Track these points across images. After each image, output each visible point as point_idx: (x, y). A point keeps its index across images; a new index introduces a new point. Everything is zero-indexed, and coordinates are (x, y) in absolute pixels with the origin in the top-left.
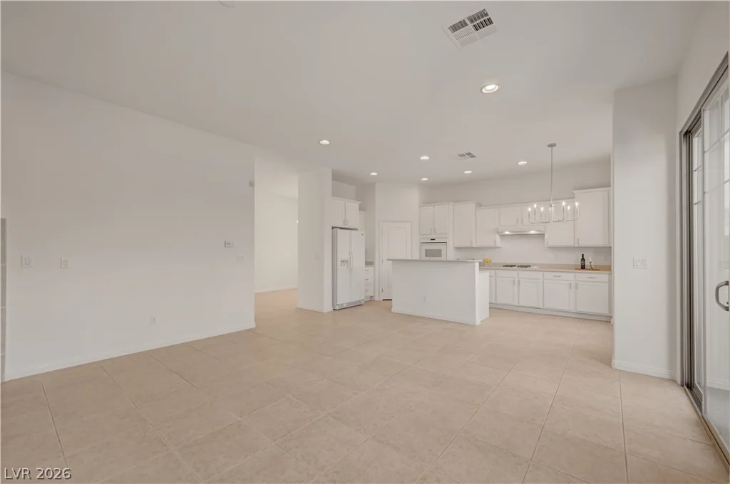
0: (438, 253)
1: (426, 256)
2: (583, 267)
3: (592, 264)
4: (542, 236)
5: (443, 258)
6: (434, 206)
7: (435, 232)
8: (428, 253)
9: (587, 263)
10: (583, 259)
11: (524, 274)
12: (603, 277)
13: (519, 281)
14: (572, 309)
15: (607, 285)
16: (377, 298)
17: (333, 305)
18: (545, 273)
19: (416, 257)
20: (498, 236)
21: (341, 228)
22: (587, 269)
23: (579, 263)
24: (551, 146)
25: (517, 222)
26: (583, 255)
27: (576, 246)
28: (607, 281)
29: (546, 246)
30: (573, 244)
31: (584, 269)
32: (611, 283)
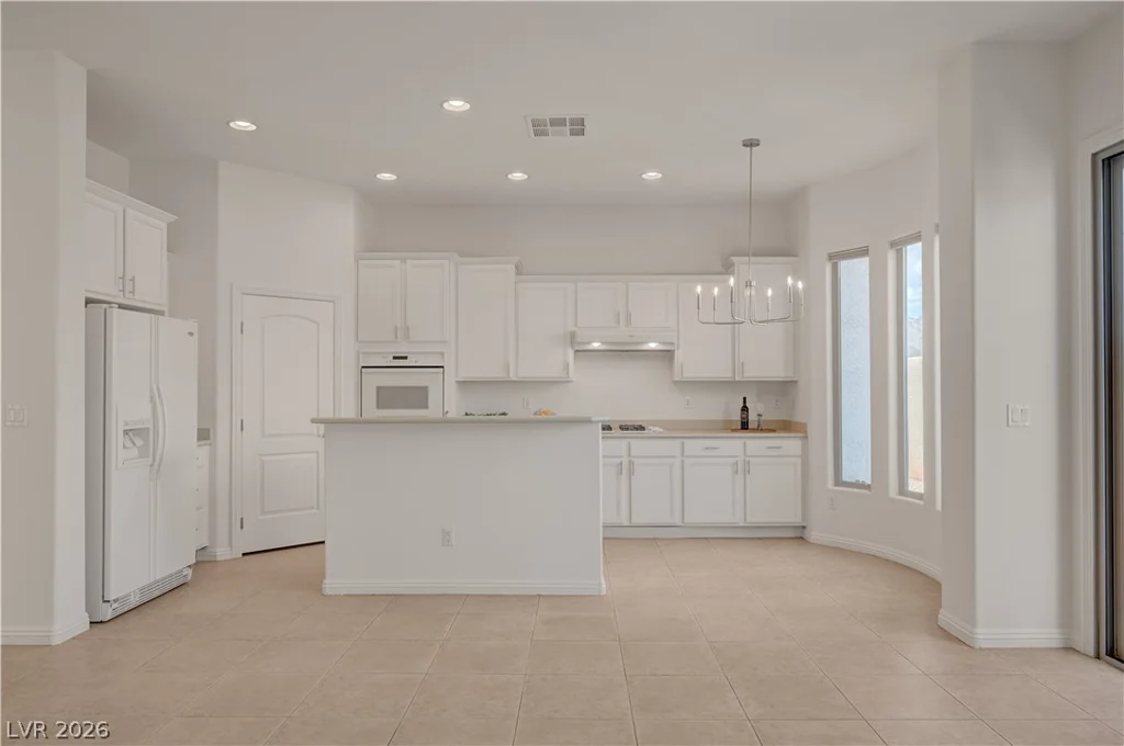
0: (419, 397)
1: (379, 406)
2: (745, 426)
3: (763, 418)
4: (667, 355)
5: (433, 412)
6: (404, 261)
7: (407, 336)
8: (386, 397)
9: (752, 417)
10: (745, 409)
11: (639, 445)
12: (789, 444)
13: (631, 464)
14: (739, 520)
15: (799, 460)
16: (222, 553)
17: (89, 608)
18: (687, 442)
19: (348, 411)
20: (571, 353)
21: (121, 307)
22: (754, 430)
23: (737, 416)
24: (751, 144)
25: (619, 322)
26: (745, 399)
27: (737, 379)
28: (799, 453)
29: (677, 379)
30: (730, 375)
31: (747, 429)
32: (805, 457)
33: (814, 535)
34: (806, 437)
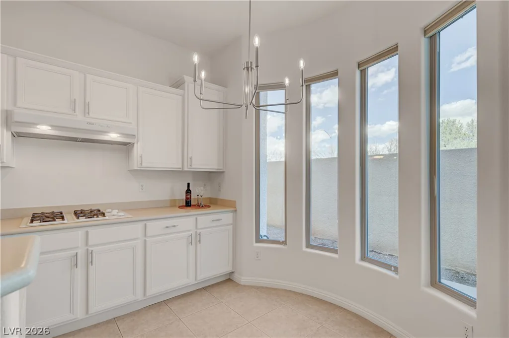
2: (188, 204)
3: (201, 197)
4: (126, 147)
9: (194, 197)
10: (188, 191)
12: (226, 217)
13: (89, 253)
14: (191, 280)
23: (182, 196)
25: (75, 110)
26: (189, 184)
27: (186, 169)
28: (231, 222)
29: (136, 168)
30: (180, 166)
31: (190, 206)
32: (235, 225)
33: (243, 279)
34: (236, 211)
